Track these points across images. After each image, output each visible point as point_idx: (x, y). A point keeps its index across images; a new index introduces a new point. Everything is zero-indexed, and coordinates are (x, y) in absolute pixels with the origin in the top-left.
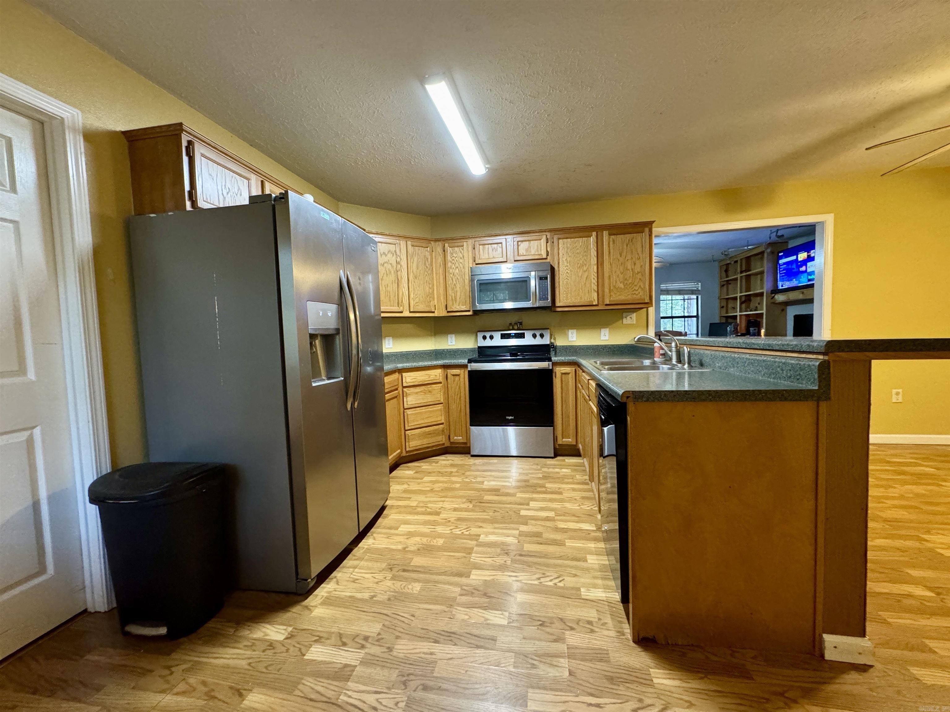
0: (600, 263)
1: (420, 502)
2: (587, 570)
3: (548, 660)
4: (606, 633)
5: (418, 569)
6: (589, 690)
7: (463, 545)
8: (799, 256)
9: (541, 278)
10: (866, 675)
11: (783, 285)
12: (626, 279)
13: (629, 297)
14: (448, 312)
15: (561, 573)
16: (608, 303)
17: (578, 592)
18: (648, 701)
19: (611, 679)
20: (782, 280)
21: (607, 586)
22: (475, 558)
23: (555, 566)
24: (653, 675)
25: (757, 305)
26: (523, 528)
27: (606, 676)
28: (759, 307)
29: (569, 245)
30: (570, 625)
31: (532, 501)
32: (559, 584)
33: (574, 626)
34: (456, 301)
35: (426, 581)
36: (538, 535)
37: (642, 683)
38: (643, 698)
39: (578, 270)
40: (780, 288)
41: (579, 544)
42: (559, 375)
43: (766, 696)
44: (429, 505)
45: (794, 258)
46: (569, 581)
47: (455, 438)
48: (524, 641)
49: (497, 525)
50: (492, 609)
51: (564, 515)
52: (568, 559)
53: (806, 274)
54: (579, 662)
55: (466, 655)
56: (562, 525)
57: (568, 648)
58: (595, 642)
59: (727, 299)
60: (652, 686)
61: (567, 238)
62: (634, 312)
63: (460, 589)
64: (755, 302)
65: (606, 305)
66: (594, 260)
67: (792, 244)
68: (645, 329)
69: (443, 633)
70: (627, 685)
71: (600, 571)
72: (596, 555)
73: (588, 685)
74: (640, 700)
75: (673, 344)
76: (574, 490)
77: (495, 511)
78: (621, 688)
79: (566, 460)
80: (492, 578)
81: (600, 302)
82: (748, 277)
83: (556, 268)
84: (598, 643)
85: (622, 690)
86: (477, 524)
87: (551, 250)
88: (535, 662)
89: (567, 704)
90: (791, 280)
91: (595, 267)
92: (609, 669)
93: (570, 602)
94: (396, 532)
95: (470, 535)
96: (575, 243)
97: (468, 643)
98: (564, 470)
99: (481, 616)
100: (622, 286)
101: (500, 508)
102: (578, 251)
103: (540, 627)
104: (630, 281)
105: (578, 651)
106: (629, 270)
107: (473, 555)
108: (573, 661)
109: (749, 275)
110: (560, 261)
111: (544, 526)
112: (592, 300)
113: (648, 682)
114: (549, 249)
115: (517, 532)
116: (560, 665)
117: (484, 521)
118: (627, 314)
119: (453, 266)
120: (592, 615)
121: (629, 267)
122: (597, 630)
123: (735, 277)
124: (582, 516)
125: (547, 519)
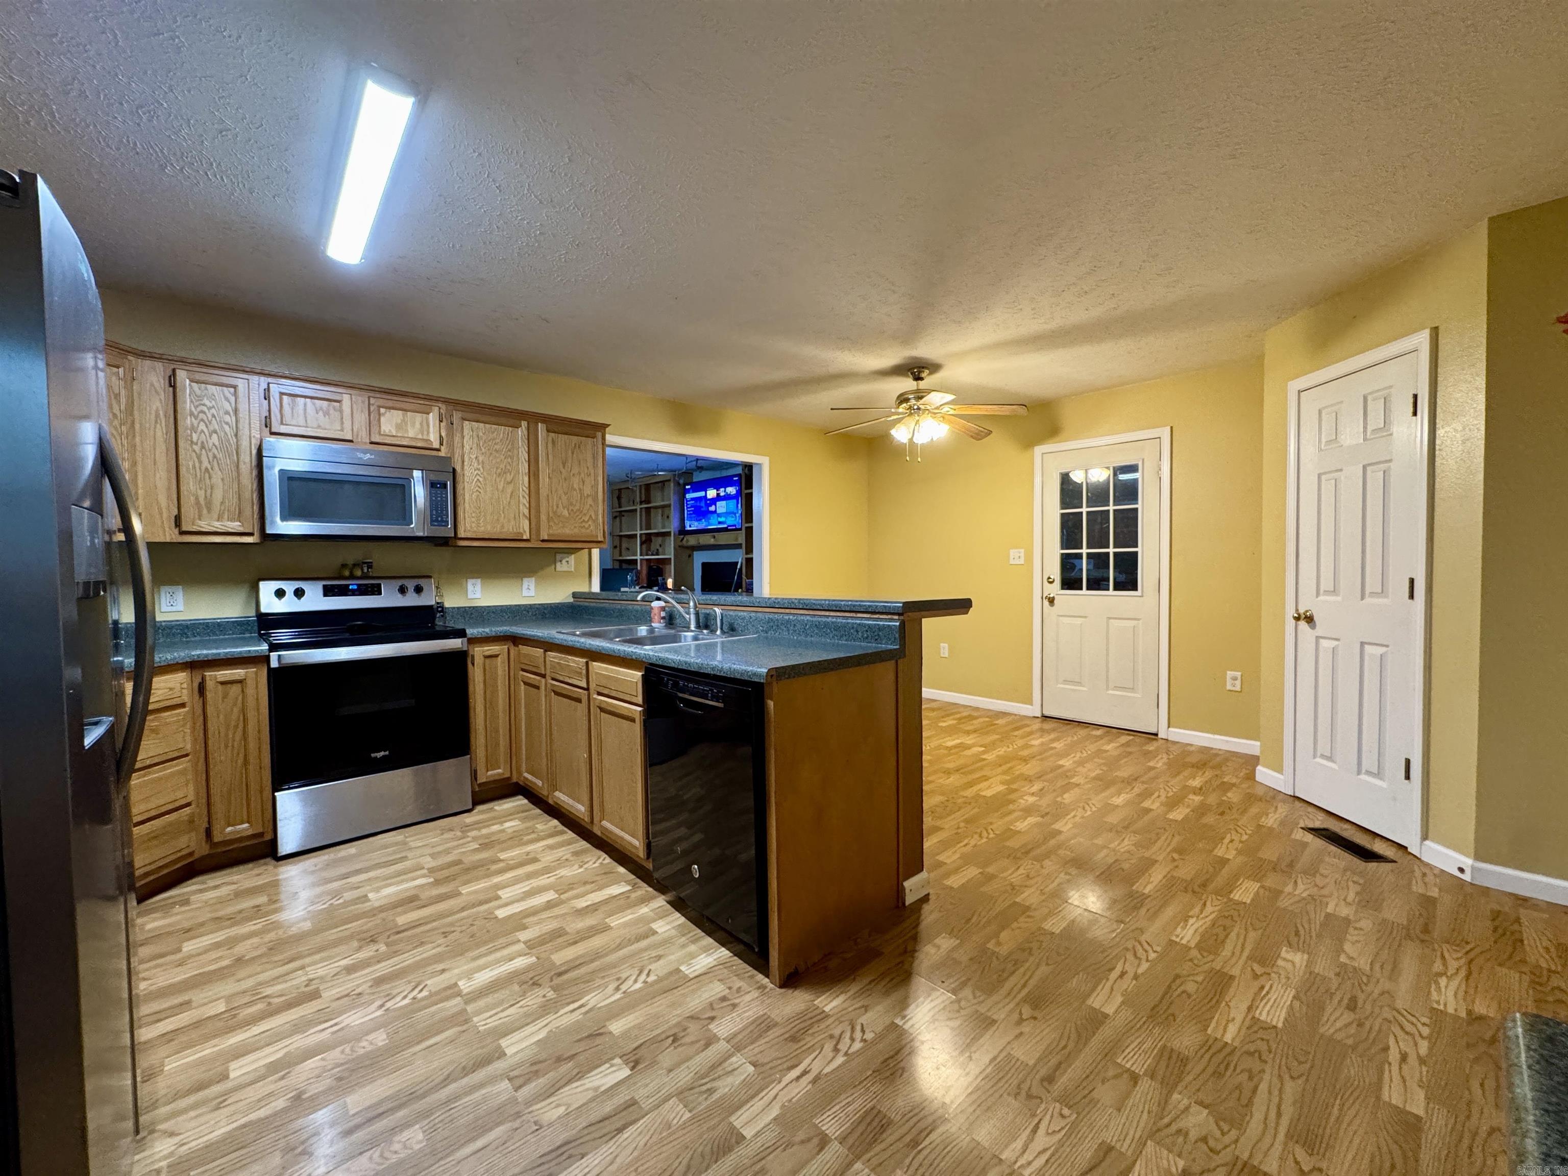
0: (534, 473)
1: (229, 998)
2: (667, 942)
3: (720, 1071)
4: (748, 998)
5: (381, 1110)
6: (785, 1066)
7: (437, 1018)
8: (708, 492)
9: (433, 485)
10: (931, 901)
11: (692, 525)
12: (571, 504)
13: (576, 531)
14: (182, 533)
15: (640, 964)
16: (546, 538)
17: (681, 975)
18: (837, 1032)
19: (794, 1039)
20: (690, 519)
21: (705, 947)
22: (484, 1022)
23: (624, 959)
24: (821, 1006)
25: (658, 547)
26: (524, 936)
27: (786, 1039)
28: (660, 550)
29: (481, 434)
30: (707, 1016)
31: (499, 889)
32: (650, 980)
33: (709, 1014)
34: (209, 510)
35: (426, 1114)
36: (559, 933)
37: (819, 1021)
38: (830, 1032)
39: (498, 480)
40: (688, 528)
41: (628, 916)
42: (479, 660)
43: (898, 960)
44: (269, 991)
45: (702, 494)
46: (659, 969)
47: (229, 829)
48: (672, 1075)
49: (471, 954)
50: (589, 1072)
51: (572, 889)
52: (630, 942)
53: (715, 515)
54: (752, 1047)
55: (614, 1154)
56: (582, 903)
57: (728, 1042)
58: (747, 1014)
59: (621, 536)
60: (828, 1016)
61: (477, 421)
62: (572, 553)
63: (507, 1081)
64: (657, 541)
65: (543, 541)
66: (524, 467)
67: (698, 477)
68: (587, 579)
69: (544, 1160)
70: (810, 1032)
71: (683, 935)
72: (661, 918)
73: (779, 1062)
74: (831, 1037)
75: (692, 604)
76: (551, 847)
77: (444, 933)
78: (808, 1039)
79: (496, 808)
80: (546, 1030)
81: (533, 537)
82: (648, 510)
83: (458, 469)
84: (750, 1013)
85: (809, 1041)
86: (430, 969)
87: (447, 435)
88: (708, 1086)
89: (778, 1097)
90: (700, 520)
91: (526, 479)
92: (783, 1031)
93: (683, 992)
94: (228, 1085)
95: (431, 995)
96: (493, 433)
97: (601, 1137)
98: (507, 825)
99: (584, 1091)
100: (566, 513)
101: (452, 924)
102: (497, 447)
103: (676, 1044)
104: (577, 507)
105: (740, 1037)
106: (575, 490)
107: (475, 1019)
108: (746, 1050)
109: (650, 508)
110: (466, 459)
111: (556, 917)
112: (521, 531)
113: (823, 1015)
114: (443, 434)
115: (520, 947)
116: (736, 1066)
117: (439, 958)
118: (561, 555)
119: (202, 426)
120: (718, 990)
121: (576, 486)
122: (737, 1001)
123: (634, 508)
124: (598, 878)
125: (549, 905)
